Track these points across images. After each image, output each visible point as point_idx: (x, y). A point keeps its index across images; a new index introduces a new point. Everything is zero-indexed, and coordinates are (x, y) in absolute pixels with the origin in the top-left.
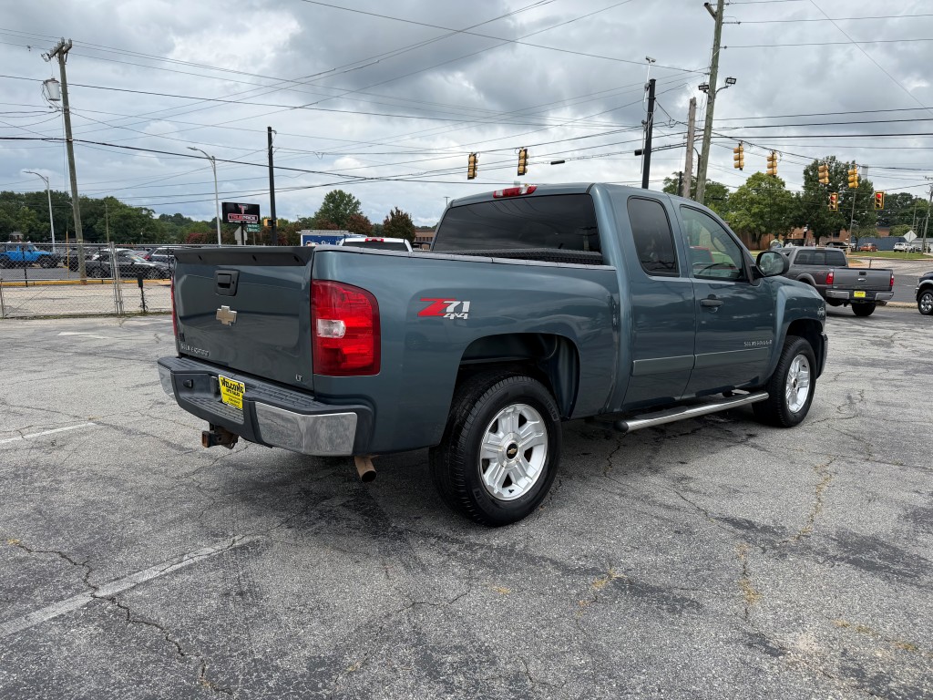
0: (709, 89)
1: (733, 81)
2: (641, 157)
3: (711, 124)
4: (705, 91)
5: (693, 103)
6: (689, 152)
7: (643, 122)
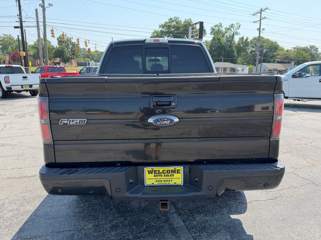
0: (43, 7)
1: (51, 5)
2: (19, 30)
3: (45, 20)
4: (41, 7)
5: (36, 10)
6: (38, 29)
7: (18, 15)
